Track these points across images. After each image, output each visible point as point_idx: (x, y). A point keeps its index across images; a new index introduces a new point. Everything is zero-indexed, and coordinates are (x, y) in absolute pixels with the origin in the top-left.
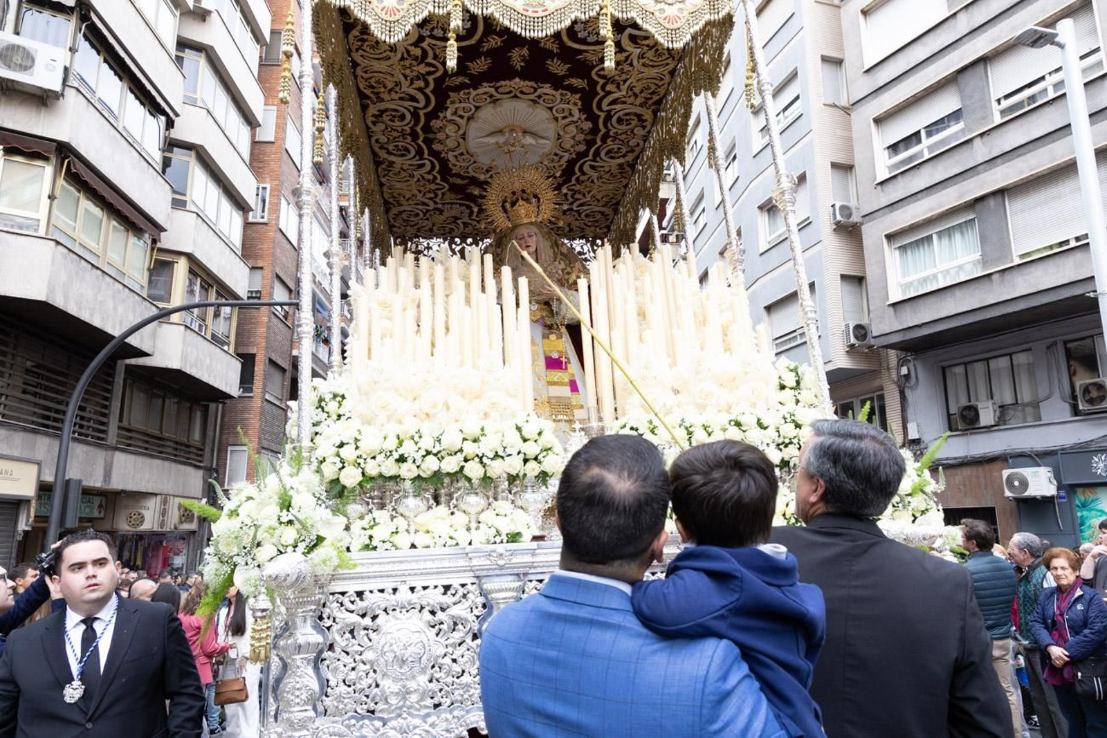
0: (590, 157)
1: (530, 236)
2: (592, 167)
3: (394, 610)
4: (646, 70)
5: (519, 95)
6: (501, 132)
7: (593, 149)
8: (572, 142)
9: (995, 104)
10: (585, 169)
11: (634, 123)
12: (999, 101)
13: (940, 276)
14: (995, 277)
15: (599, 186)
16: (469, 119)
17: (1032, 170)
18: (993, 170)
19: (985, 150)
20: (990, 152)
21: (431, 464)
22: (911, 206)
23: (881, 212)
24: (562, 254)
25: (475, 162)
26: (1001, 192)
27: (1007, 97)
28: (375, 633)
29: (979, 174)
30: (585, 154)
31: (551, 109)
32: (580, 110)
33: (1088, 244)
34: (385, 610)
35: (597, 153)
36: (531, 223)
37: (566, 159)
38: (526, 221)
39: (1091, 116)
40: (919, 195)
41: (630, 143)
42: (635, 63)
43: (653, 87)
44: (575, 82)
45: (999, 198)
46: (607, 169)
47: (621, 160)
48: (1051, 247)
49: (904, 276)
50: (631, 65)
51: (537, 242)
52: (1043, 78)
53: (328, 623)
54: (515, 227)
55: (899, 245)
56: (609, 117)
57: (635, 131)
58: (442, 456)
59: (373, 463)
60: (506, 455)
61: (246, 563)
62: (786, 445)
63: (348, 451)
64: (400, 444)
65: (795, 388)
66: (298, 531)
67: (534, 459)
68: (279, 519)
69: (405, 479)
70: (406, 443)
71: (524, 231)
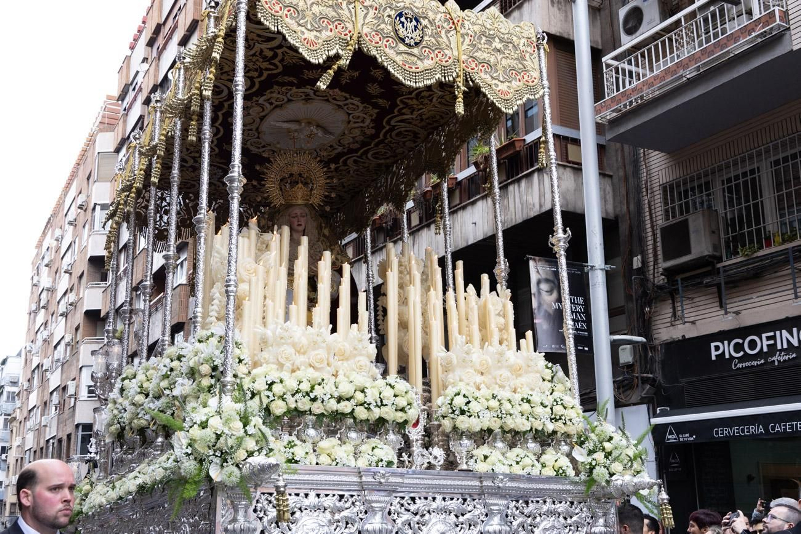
0: (359, 153)
1: (303, 216)
2: (355, 161)
3: (306, 509)
4: (439, 106)
5: (330, 99)
6: (298, 121)
7: (366, 148)
8: (351, 140)
10: (349, 162)
11: (409, 138)
16: (277, 106)
24: (324, 236)
25: (258, 137)
28: (294, 525)
30: (357, 151)
31: (349, 114)
32: (372, 120)
34: (300, 509)
35: (366, 152)
36: (305, 205)
37: (336, 151)
41: (397, 151)
42: (434, 100)
43: (438, 117)
44: (381, 101)
46: (366, 165)
47: (383, 161)
50: (431, 100)
51: (307, 222)
53: (261, 515)
54: (289, 206)
56: (393, 128)
57: (407, 144)
58: (340, 400)
59: (293, 399)
60: (383, 405)
61: (226, 461)
62: (556, 420)
63: (277, 389)
64: (313, 388)
65: (551, 381)
66: (257, 442)
67: (402, 410)
68: (246, 432)
69: (311, 414)
70: (317, 387)
71: (298, 211)
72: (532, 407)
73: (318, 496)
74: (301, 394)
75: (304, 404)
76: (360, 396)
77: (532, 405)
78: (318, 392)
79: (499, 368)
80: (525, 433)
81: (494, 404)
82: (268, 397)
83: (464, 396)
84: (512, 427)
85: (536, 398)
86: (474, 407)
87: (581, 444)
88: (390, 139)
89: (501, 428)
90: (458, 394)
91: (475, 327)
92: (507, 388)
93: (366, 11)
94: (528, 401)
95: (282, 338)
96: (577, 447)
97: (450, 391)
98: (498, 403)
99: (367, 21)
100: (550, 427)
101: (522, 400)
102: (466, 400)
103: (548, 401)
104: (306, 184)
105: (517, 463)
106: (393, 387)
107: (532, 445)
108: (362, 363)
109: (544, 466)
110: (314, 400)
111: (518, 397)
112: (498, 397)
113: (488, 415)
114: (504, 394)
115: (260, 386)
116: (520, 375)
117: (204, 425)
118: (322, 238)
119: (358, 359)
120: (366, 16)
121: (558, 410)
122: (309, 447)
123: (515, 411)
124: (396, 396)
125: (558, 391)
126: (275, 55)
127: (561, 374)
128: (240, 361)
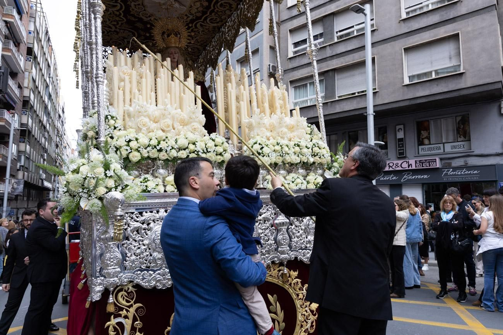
0: (202, 20)
1: (176, 53)
2: (201, 25)
3: (158, 221)
7: (205, 16)
9: (335, 33)
10: (197, 26)
11: (227, 8)
12: (337, 32)
13: (308, 101)
14: (329, 104)
15: (201, 35)
17: (346, 63)
18: (333, 61)
19: (330, 52)
20: (332, 53)
21: (174, 153)
22: (301, 70)
23: (289, 71)
25: (144, 10)
26: (334, 70)
27: (340, 31)
28: (149, 231)
29: (327, 61)
30: (200, 18)
33: (366, 94)
34: (154, 221)
35: (206, 19)
36: (176, 47)
37: (190, 18)
38: (173, 45)
39: (372, 44)
40: (304, 66)
41: (222, 17)
45: (333, 73)
46: (207, 28)
47: (215, 25)
48: (349, 95)
49: (295, 99)
51: (178, 57)
52: (353, 27)
54: (168, 48)
55: (294, 86)
57: (226, 12)
58: (180, 149)
59: (145, 151)
60: (208, 152)
61: (90, 196)
62: (315, 156)
63: (133, 144)
64: (159, 143)
65: (310, 134)
66: (115, 181)
67: (221, 154)
68: (106, 175)
69: (160, 160)
70: (162, 142)
71: (172, 50)
72: (301, 149)
74: (151, 147)
75: (154, 154)
76: (192, 147)
77: (301, 148)
78: (163, 145)
79: (281, 127)
80: (297, 164)
81: (278, 148)
82: (127, 150)
83: (260, 144)
84: (289, 161)
85: (303, 144)
86: (266, 150)
87: (330, 169)
88: (217, 9)
89: (283, 162)
90: (256, 143)
91: (267, 105)
92: (286, 138)
94: (298, 146)
95: (140, 112)
96: (327, 171)
97: (251, 142)
98: (280, 148)
100: (312, 160)
101: (295, 145)
102: (261, 146)
103: (310, 145)
104: (176, 35)
105: (293, 182)
106: (213, 140)
107: (301, 171)
108: (195, 127)
109: (308, 182)
110: (160, 150)
111: (292, 143)
112: (281, 144)
113: (274, 155)
114: (284, 142)
115: (122, 142)
116: (293, 131)
117: (76, 171)
119: (193, 124)
121: (316, 149)
123: (291, 152)
124: (216, 146)
125: (315, 139)
127: (316, 129)
128: (115, 128)
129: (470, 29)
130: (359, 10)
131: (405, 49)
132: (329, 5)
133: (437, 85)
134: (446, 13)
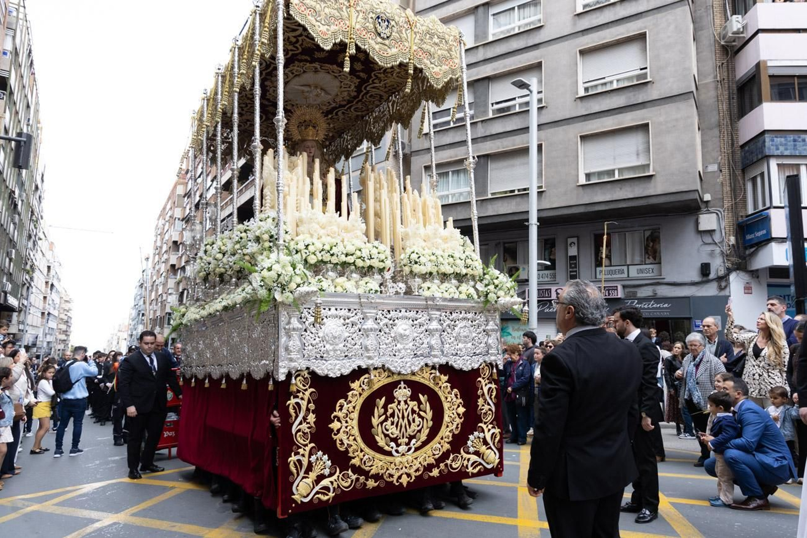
0: (345, 108)
1: (313, 147)
2: (343, 113)
3: (330, 317)
4: (397, 78)
5: (330, 72)
6: (309, 86)
7: (350, 105)
8: (341, 99)
9: (490, 105)
10: (339, 113)
11: (377, 98)
12: (492, 104)
13: (450, 196)
16: (296, 75)
17: (504, 148)
18: (485, 143)
19: (482, 130)
20: (485, 132)
21: (343, 258)
23: (422, 152)
24: (325, 160)
27: (497, 103)
28: (323, 326)
29: (477, 143)
30: (344, 106)
31: (341, 82)
32: (355, 87)
33: (528, 193)
34: (326, 317)
35: (350, 107)
36: (313, 140)
37: (332, 106)
38: (310, 138)
39: (539, 126)
40: (446, 147)
41: (369, 107)
42: (394, 75)
43: (396, 86)
44: (362, 74)
45: (486, 158)
46: (350, 115)
47: (360, 113)
48: (506, 192)
50: (392, 75)
51: (315, 150)
52: (514, 99)
53: (304, 320)
54: (304, 141)
56: (368, 92)
57: (375, 102)
58: (347, 255)
59: (320, 255)
60: (371, 258)
61: (284, 289)
62: (468, 267)
63: (311, 248)
64: (331, 248)
65: (463, 246)
66: (302, 279)
67: (383, 261)
68: (295, 273)
69: (330, 263)
70: (334, 248)
71: (309, 144)
73: (336, 309)
74: (324, 252)
75: (327, 257)
76: (358, 253)
77: (454, 259)
78: (334, 250)
79: (436, 238)
80: (450, 275)
81: (433, 258)
82: (306, 253)
83: (417, 253)
84: (443, 271)
85: (457, 255)
86: (422, 260)
87: (481, 281)
88: (365, 99)
89: (437, 271)
90: (413, 252)
91: (421, 214)
92: (440, 249)
93: (357, 14)
94: (452, 257)
95: (311, 219)
96: (478, 283)
97: (408, 251)
98: (436, 258)
99: (358, 21)
100: (464, 271)
101: (449, 256)
102: (418, 256)
103: (463, 257)
104: (314, 127)
105: (446, 291)
106: (377, 248)
107: (454, 282)
108: (358, 234)
109: (460, 293)
110: (332, 255)
111: (446, 255)
112: (436, 254)
113: (429, 264)
114: (439, 252)
115: (301, 246)
116: (447, 243)
117: (270, 269)
118: (324, 161)
119: (355, 231)
120: (357, 17)
121: (469, 262)
122: (330, 281)
123: (445, 262)
124: (379, 253)
125: (468, 251)
126: (297, 41)
127: (469, 241)
128: (287, 233)
129: (662, 119)
130: (523, 85)
131: (582, 137)
132: (483, 65)
133: (621, 189)
134: (634, 95)
